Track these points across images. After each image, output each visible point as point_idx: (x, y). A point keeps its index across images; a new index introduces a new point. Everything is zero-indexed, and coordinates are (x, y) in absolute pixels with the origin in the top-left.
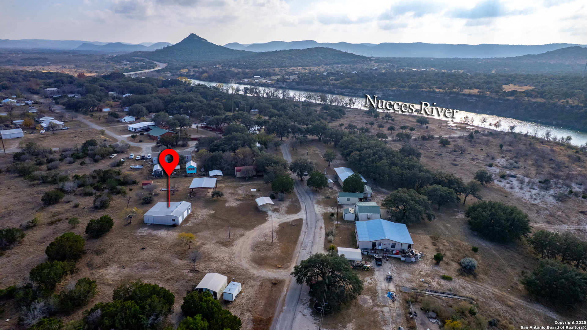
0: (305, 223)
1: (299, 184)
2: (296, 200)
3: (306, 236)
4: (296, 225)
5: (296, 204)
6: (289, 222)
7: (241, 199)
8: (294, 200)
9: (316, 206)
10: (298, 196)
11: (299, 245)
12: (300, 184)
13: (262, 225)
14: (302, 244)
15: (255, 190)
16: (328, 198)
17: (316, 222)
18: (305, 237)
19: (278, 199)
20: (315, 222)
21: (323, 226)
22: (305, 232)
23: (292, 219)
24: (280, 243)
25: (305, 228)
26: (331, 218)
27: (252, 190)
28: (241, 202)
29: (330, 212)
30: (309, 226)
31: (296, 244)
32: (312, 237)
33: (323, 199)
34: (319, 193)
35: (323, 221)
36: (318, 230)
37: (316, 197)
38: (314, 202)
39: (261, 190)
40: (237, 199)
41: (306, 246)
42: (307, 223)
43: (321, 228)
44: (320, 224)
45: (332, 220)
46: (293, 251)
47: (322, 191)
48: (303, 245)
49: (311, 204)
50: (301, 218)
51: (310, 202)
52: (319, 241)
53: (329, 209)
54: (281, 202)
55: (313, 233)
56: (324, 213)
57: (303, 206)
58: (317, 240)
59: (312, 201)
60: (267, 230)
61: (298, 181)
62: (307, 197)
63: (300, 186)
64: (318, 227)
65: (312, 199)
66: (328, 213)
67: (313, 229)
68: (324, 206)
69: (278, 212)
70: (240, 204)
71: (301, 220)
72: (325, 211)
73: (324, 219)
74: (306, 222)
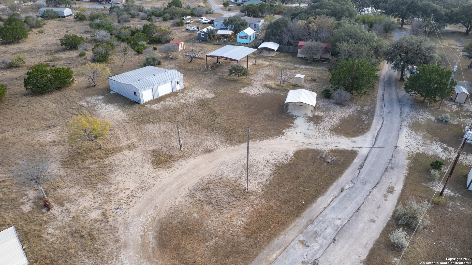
0: (358, 166)
1: (394, 84)
2: (370, 110)
3: (337, 200)
4: (334, 163)
5: (364, 117)
6: (323, 152)
7: (274, 86)
8: (366, 108)
9: (405, 131)
10: (378, 103)
11: (301, 221)
12: (396, 86)
13: (265, 142)
14: (311, 222)
15: (302, 76)
16: (444, 121)
17: (386, 170)
18: (333, 204)
19: (335, 101)
20: (382, 168)
21: (398, 188)
22: (342, 190)
23: (334, 147)
24: (262, 197)
25: (350, 178)
26: (428, 171)
27: (298, 76)
28: (269, 91)
29: (435, 156)
30: (361, 176)
31: (297, 216)
32: (351, 207)
33: (429, 121)
34: (426, 107)
35: (405, 172)
36: (378, 194)
37: (414, 114)
38: (405, 123)
39: (318, 80)
40: (266, 86)
41: (316, 235)
42: (362, 166)
43: (391, 190)
44: (394, 180)
45: (432, 179)
46: (274, 234)
47: (436, 105)
48: (310, 228)
49: (396, 126)
50: (355, 149)
51: (396, 120)
52: (363, 229)
53: (434, 147)
54: (336, 107)
55: (359, 199)
56: (418, 154)
57: (376, 125)
58: (361, 225)
59: (402, 120)
60: (264, 155)
61: (393, 79)
62: (397, 109)
63: (393, 88)
64: (384, 187)
65: (403, 116)
66: (427, 157)
67: (368, 187)
68: (424, 137)
69: (316, 123)
70: (263, 94)
71: (353, 154)
72: (422, 148)
73: (411, 169)
74: (362, 161)
